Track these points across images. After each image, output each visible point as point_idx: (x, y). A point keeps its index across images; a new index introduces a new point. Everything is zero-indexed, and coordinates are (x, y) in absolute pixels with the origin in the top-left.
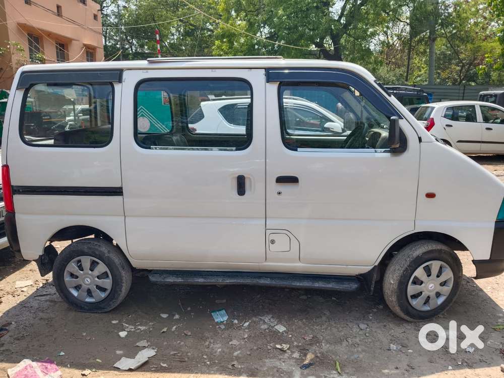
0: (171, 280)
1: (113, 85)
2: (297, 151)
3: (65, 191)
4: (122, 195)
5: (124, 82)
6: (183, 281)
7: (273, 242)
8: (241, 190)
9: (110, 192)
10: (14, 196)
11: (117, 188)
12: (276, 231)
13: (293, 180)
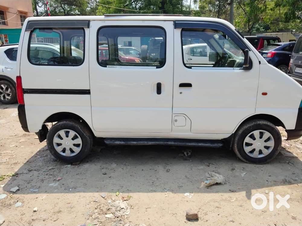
0: (118, 143)
1: (84, 29)
2: (191, 68)
3: (56, 92)
4: (90, 94)
5: (91, 27)
6: (124, 143)
7: (176, 121)
8: (159, 91)
9: (82, 92)
10: (24, 95)
11: (87, 90)
12: (178, 115)
13: (189, 85)
